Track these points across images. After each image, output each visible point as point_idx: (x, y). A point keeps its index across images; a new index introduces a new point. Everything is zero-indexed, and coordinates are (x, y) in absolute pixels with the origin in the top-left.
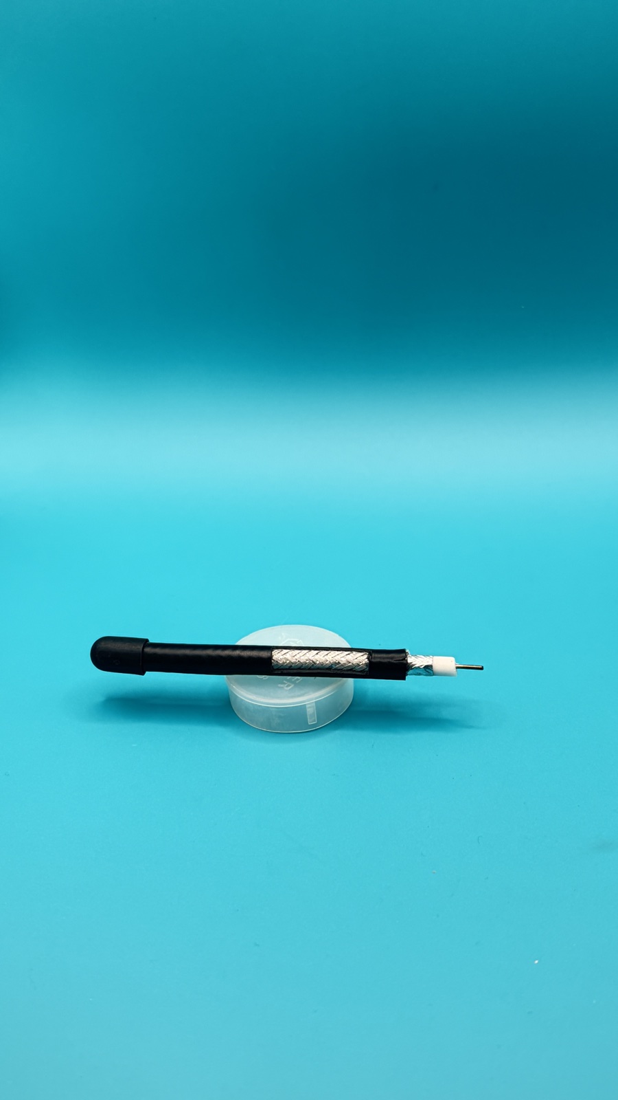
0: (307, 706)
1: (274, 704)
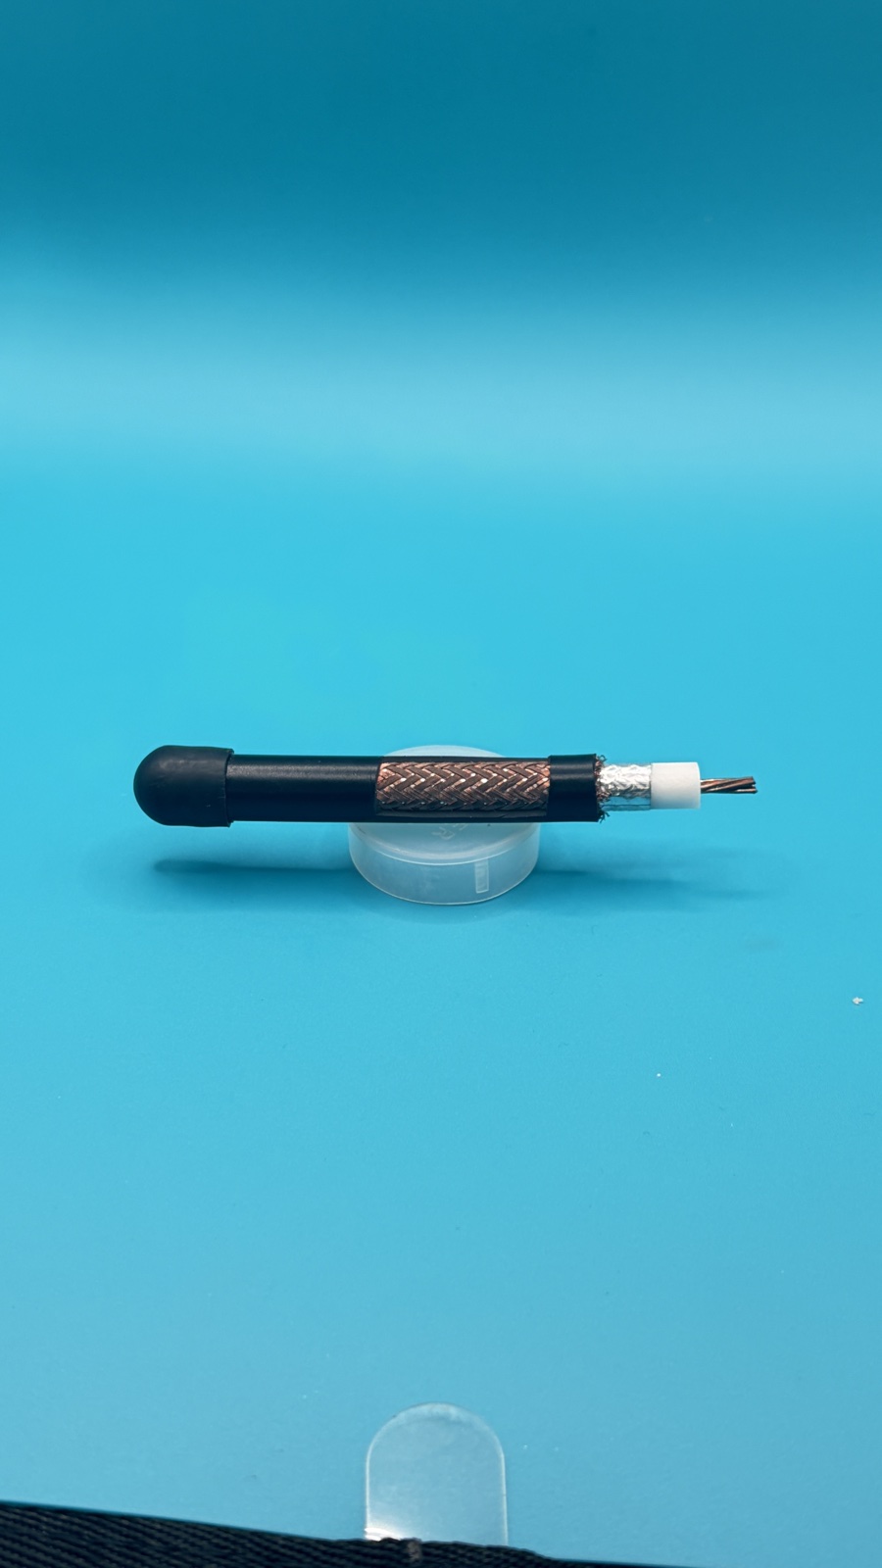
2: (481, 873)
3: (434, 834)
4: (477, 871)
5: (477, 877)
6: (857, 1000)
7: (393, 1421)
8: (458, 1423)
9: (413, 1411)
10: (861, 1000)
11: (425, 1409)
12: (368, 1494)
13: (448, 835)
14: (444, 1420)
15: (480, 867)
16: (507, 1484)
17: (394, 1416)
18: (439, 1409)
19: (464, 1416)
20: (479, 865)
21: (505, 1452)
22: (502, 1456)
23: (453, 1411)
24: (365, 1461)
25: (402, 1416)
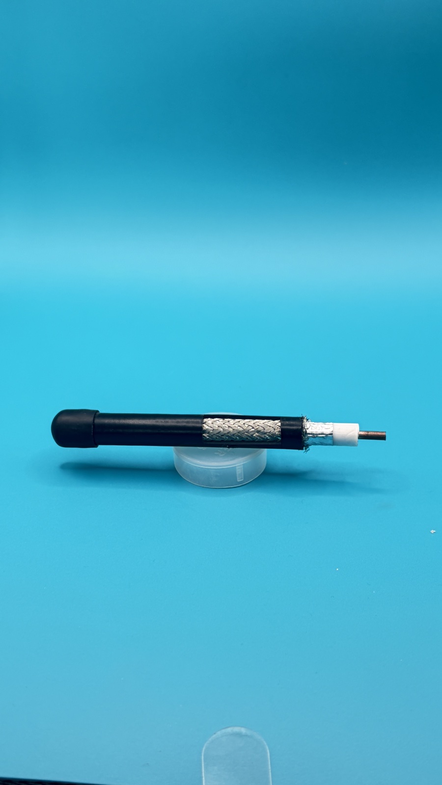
0: (237, 468)
1: (212, 466)
2: (239, 471)
3: (216, 453)
4: (237, 471)
5: (237, 473)
6: (433, 531)
7: (214, 736)
8: (246, 736)
9: (224, 731)
10: (435, 531)
11: (229, 730)
12: (203, 770)
13: (222, 454)
14: (239, 735)
15: (239, 469)
16: (271, 765)
17: (215, 734)
18: (237, 729)
19: (249, 733)
20: (238, 467)
21: (269, 749)
22: (268, 751)
23: (243, 730)
24: (201, 756)
25: (219, 733)
